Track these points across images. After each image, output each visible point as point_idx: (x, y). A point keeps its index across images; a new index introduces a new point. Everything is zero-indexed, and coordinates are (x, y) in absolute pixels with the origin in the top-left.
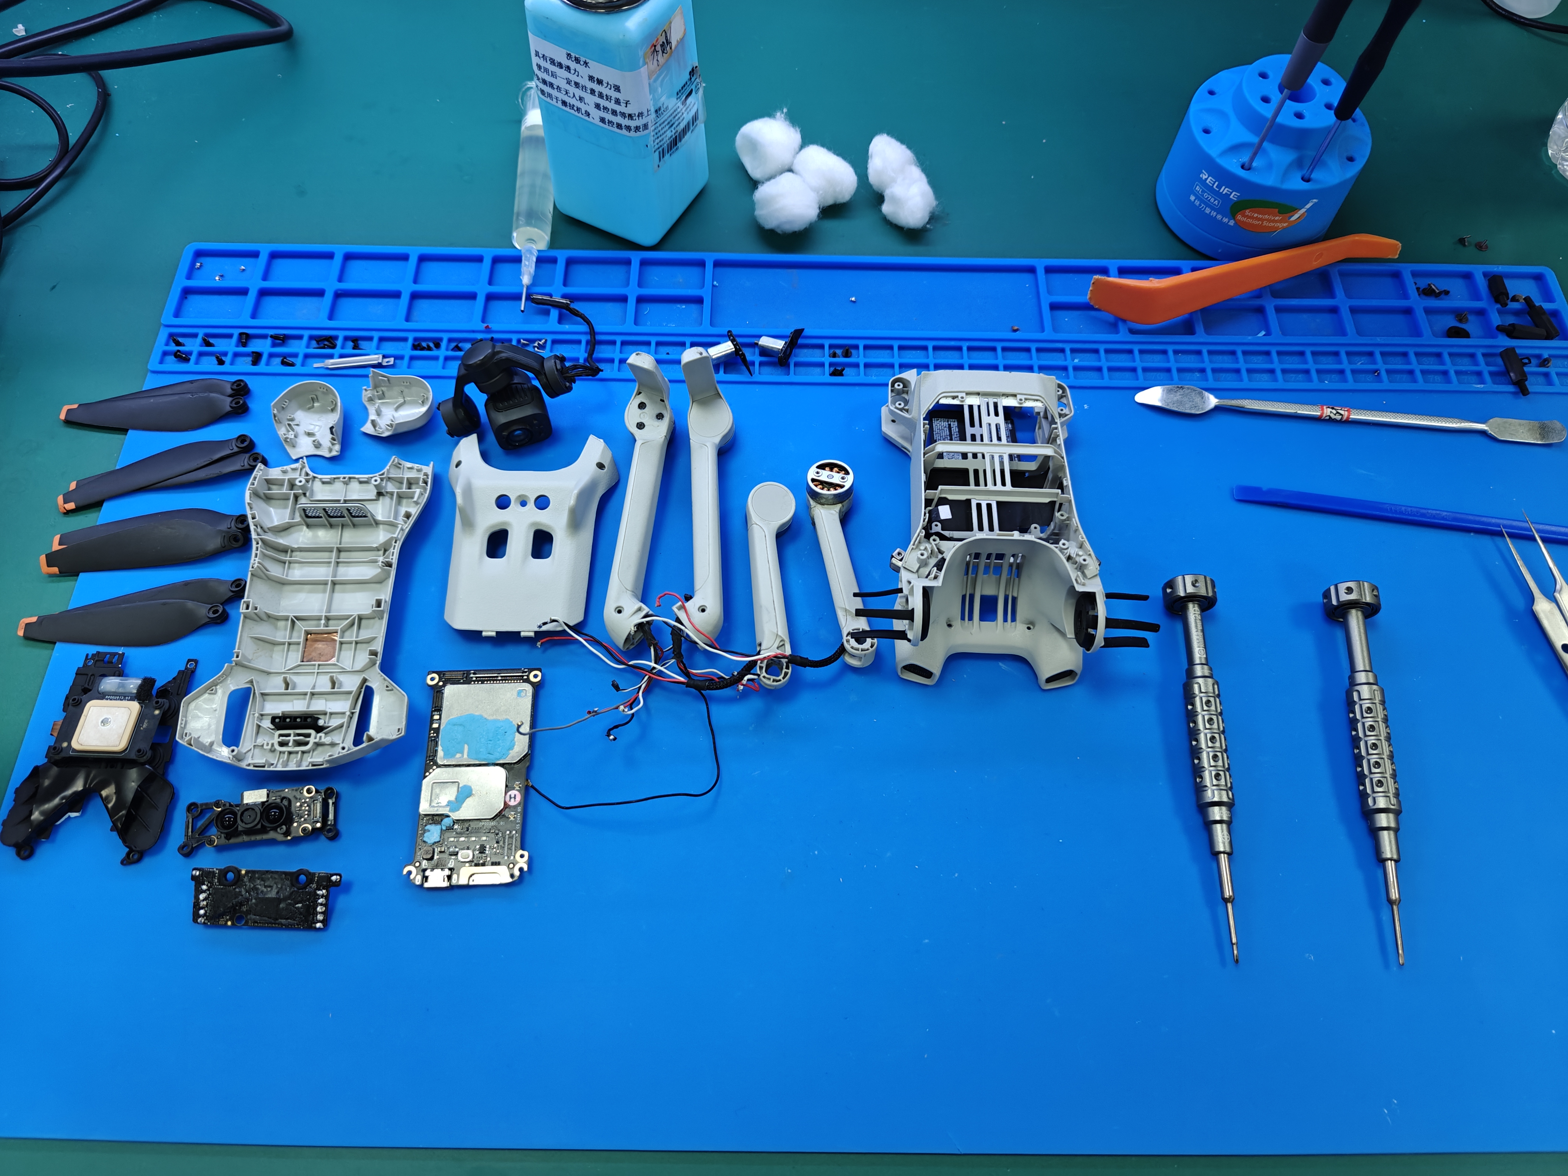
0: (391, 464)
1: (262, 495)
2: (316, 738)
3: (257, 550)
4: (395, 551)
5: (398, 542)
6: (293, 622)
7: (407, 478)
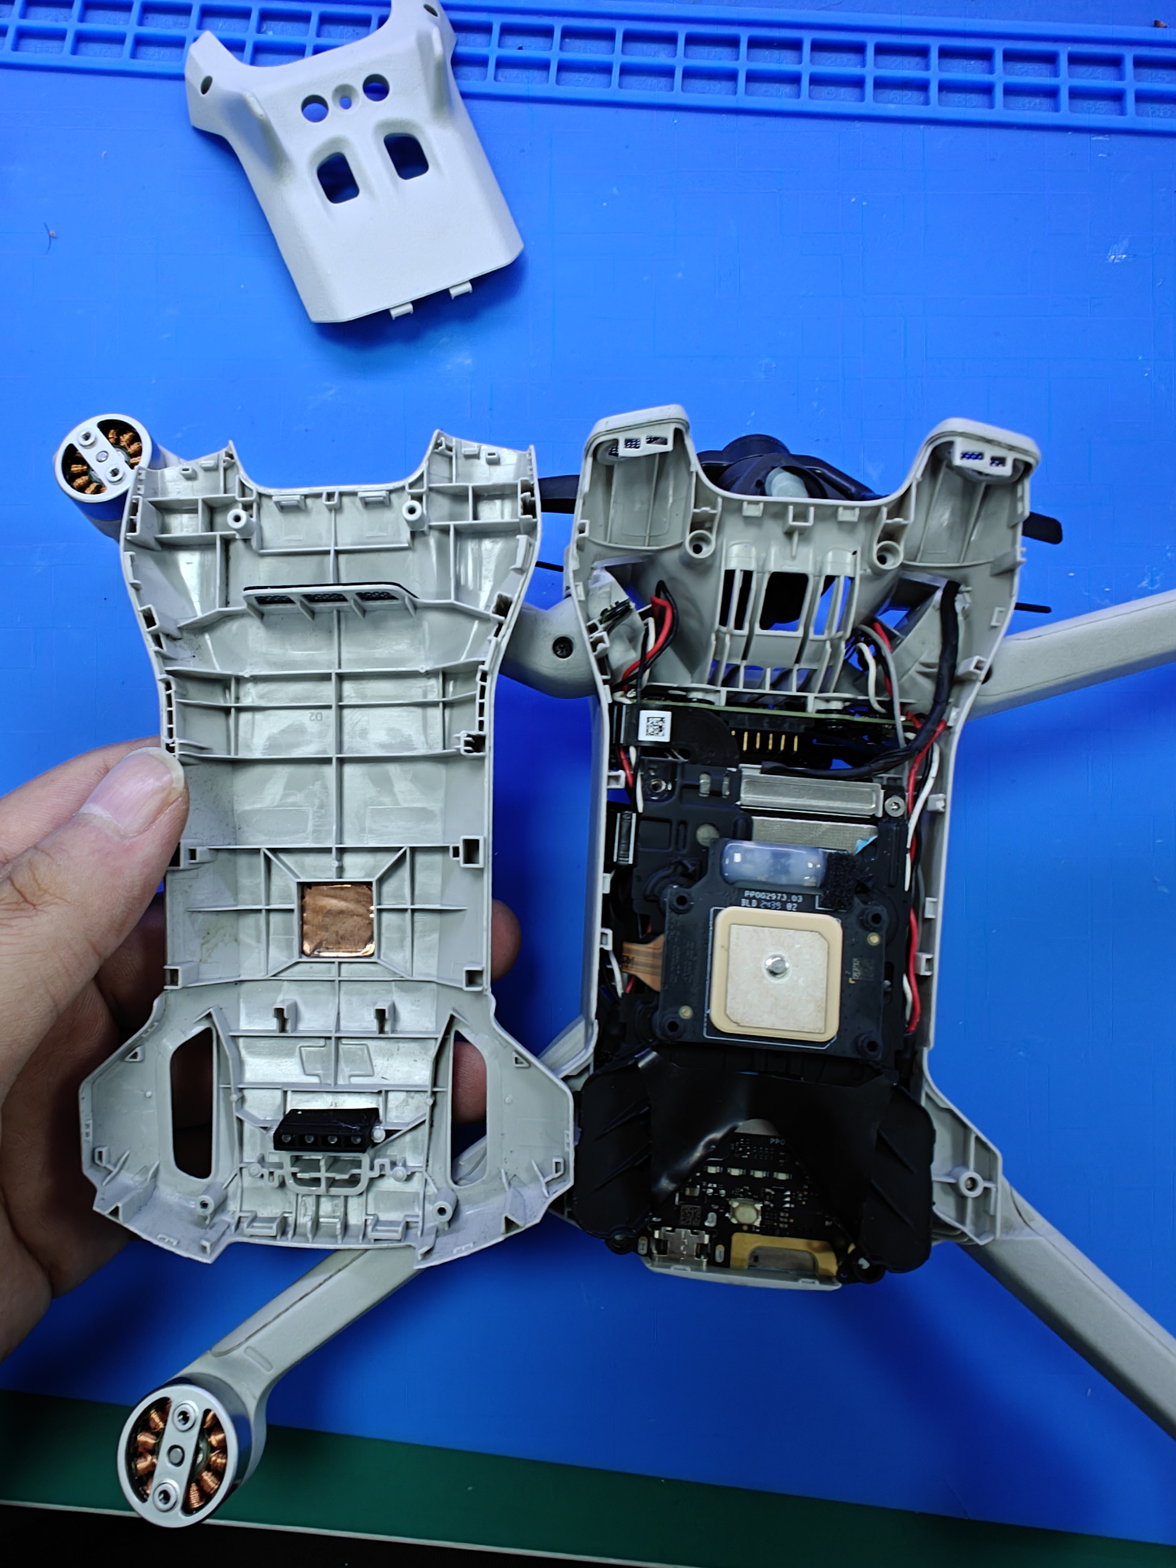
0: (433, 453)
1: (153, 544)
2: (372, 1168)
3: (170, 704)
4: (485, 701)
5: (489, 678)
6: (268, 860)
7: (474, 488)
